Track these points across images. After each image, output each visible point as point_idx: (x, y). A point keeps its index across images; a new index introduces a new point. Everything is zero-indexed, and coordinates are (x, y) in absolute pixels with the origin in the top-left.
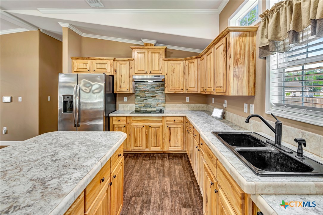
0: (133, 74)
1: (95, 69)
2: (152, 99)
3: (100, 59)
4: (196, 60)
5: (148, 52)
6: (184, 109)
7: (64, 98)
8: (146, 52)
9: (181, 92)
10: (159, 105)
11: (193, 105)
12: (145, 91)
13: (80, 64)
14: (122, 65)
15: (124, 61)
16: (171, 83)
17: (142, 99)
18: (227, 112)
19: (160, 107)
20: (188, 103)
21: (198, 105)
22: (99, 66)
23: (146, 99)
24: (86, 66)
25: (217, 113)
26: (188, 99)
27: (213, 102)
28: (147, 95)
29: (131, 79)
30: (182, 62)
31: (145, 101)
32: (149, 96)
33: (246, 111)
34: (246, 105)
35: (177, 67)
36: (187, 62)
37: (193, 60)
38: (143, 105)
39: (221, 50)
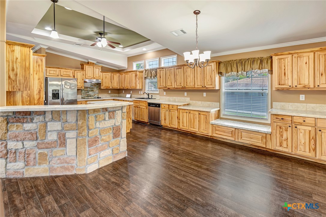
0: (85, 78)
1: (62, 75)
2: (92, 92)
3: (66, 69)
4: (117, 74)
5: (93, 67)
6: (108, 97)
7: (53, 92)
8: (92, 67)
9: (109, 88)
10: (95, 95)
11: (112, 94)
12: (87, 88)
13: (52, 71)
14: (78, 73)
15: (79, 71)
16: (104, 83)
17: (85, 92)
18: (132, 95)
19: (96, 96)
20: (110, 94)
21: (114, 94)
22: (65, 73)
23: (88, 92)
24: (56, 72)
25: (128, 96)
26: (110, 92)
27: (124, 92)
28: (88, 90)
29: (83, 81)
30: (110, 74)
31: (87, 93)
32: (89, 91)
33: (140, 93)
34: (140, 92)
35: (107, 76)
36: (112, 74)
37: (116, 74)
38: (86, 95)
39: (134, 75)
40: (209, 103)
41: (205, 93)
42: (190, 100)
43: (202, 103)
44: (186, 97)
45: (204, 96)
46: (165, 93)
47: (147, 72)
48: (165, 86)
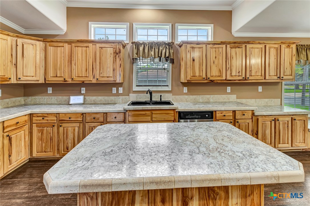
9: (6, 83)
11: (7, 100)
18: (86, 97)
21: (14, 99)
25: (77, 99)
30: (8, 38)
33: (115, 92)
34: (115, 89)
37: (32, 41)
39: (110, 51)
40: (267, 100)
41: (261, 87)
42: (237, 98)
43: (256, 102)
44: (229, 94)
45: (259, 91)
46: (185, 89)
47: (141, 49)
48: (204, 76)
